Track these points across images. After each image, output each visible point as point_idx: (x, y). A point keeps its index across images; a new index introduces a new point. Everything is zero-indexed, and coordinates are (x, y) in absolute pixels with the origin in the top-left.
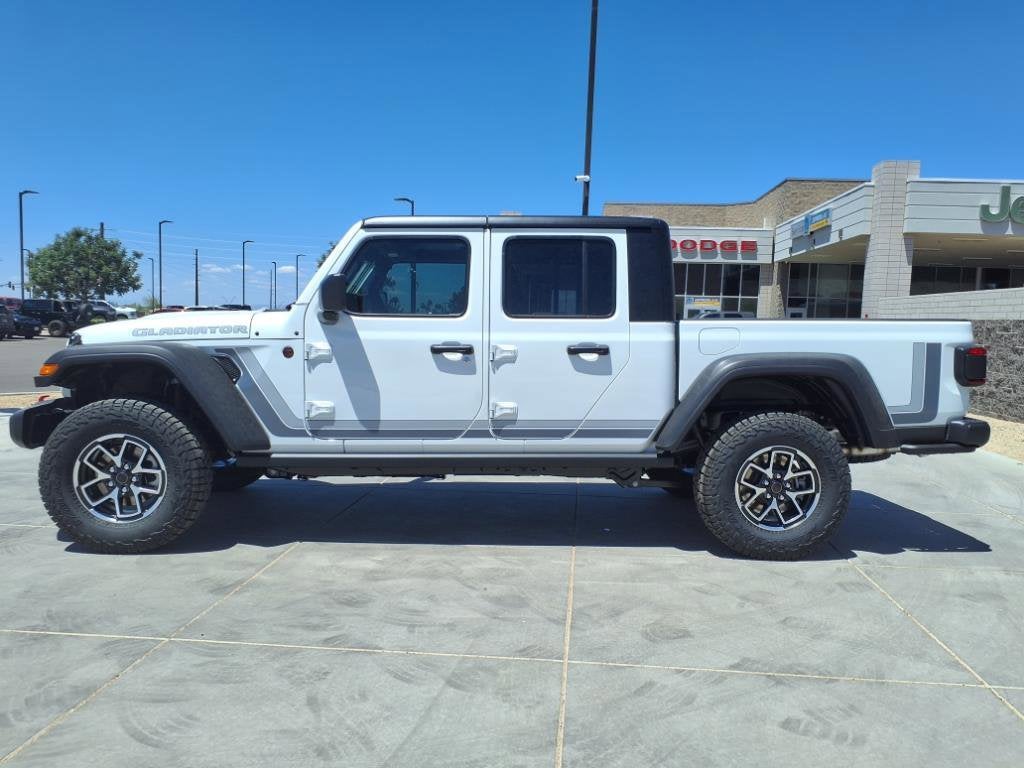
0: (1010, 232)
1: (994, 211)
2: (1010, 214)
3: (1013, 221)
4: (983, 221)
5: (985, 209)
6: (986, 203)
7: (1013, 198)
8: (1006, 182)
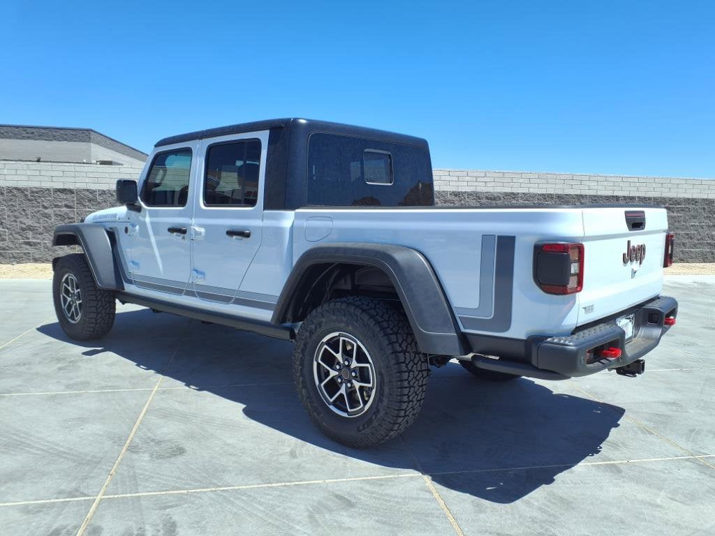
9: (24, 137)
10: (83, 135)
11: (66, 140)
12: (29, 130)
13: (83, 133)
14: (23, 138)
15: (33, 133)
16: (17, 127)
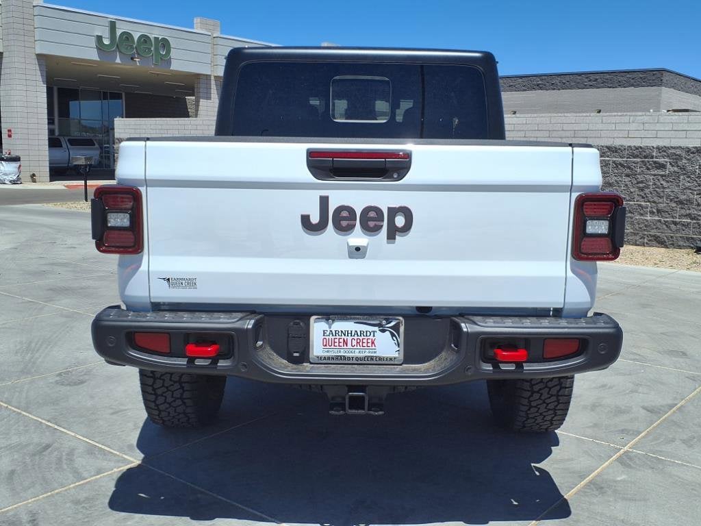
0: (118, 60)
1: (106, 42)
2: (117, 46)
3: (120, 52)
4: (98, 49)
5: (99, 38)
6: (100, 34)
7: (119, 32)
8: (112, 17)
9: (586, 85)
10: (653, 78)
11: (633, 85)
12: (592, 77)
13: (654, 74)
14: (585, 87)
15: (596, 80)
16: (580, 74)
